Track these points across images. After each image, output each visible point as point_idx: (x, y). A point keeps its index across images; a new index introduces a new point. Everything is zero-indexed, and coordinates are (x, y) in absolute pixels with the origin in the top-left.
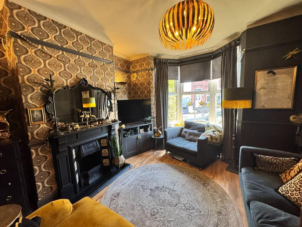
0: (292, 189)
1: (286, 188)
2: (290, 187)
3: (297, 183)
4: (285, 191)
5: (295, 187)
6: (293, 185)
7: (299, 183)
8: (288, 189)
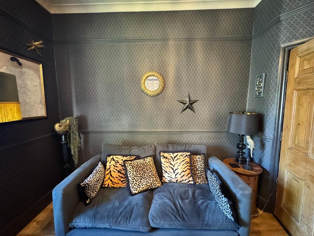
0: (139, 181)
1: (136, 184)
2: (137, 181)
3: (136, 174)
4: (138, 187)
5: (139, 178)
6: (136, 178)
7: (137, 173)
8: (138, 184)
